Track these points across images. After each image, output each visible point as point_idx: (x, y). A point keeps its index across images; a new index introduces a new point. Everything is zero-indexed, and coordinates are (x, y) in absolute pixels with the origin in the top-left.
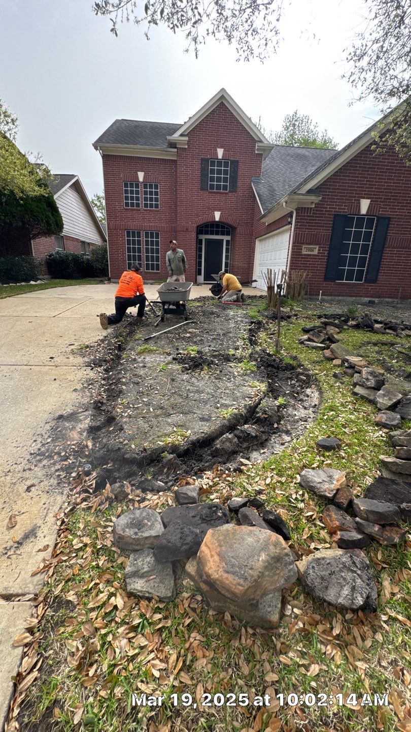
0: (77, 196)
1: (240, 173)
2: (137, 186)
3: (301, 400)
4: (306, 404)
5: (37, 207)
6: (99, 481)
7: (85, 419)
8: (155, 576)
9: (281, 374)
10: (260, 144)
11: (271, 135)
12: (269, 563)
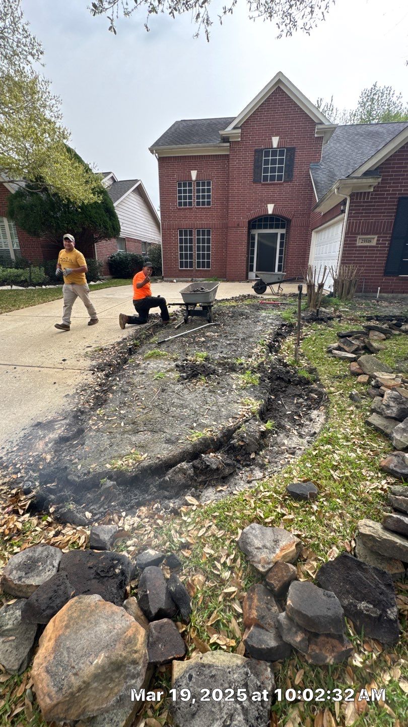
0: (140, 199)
1: (296, 160)
2: (190, 185)
3: (301, 425)
4: (304, 431)
5: (96, 213)
6: (35, 501)
7: (59, 428)
8: (14, 638)
9: (291, 390)
10: (320, 126)
11: (344, 114)
12: (104, 670)
